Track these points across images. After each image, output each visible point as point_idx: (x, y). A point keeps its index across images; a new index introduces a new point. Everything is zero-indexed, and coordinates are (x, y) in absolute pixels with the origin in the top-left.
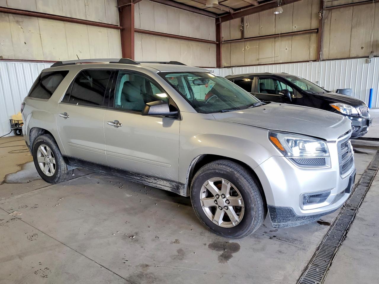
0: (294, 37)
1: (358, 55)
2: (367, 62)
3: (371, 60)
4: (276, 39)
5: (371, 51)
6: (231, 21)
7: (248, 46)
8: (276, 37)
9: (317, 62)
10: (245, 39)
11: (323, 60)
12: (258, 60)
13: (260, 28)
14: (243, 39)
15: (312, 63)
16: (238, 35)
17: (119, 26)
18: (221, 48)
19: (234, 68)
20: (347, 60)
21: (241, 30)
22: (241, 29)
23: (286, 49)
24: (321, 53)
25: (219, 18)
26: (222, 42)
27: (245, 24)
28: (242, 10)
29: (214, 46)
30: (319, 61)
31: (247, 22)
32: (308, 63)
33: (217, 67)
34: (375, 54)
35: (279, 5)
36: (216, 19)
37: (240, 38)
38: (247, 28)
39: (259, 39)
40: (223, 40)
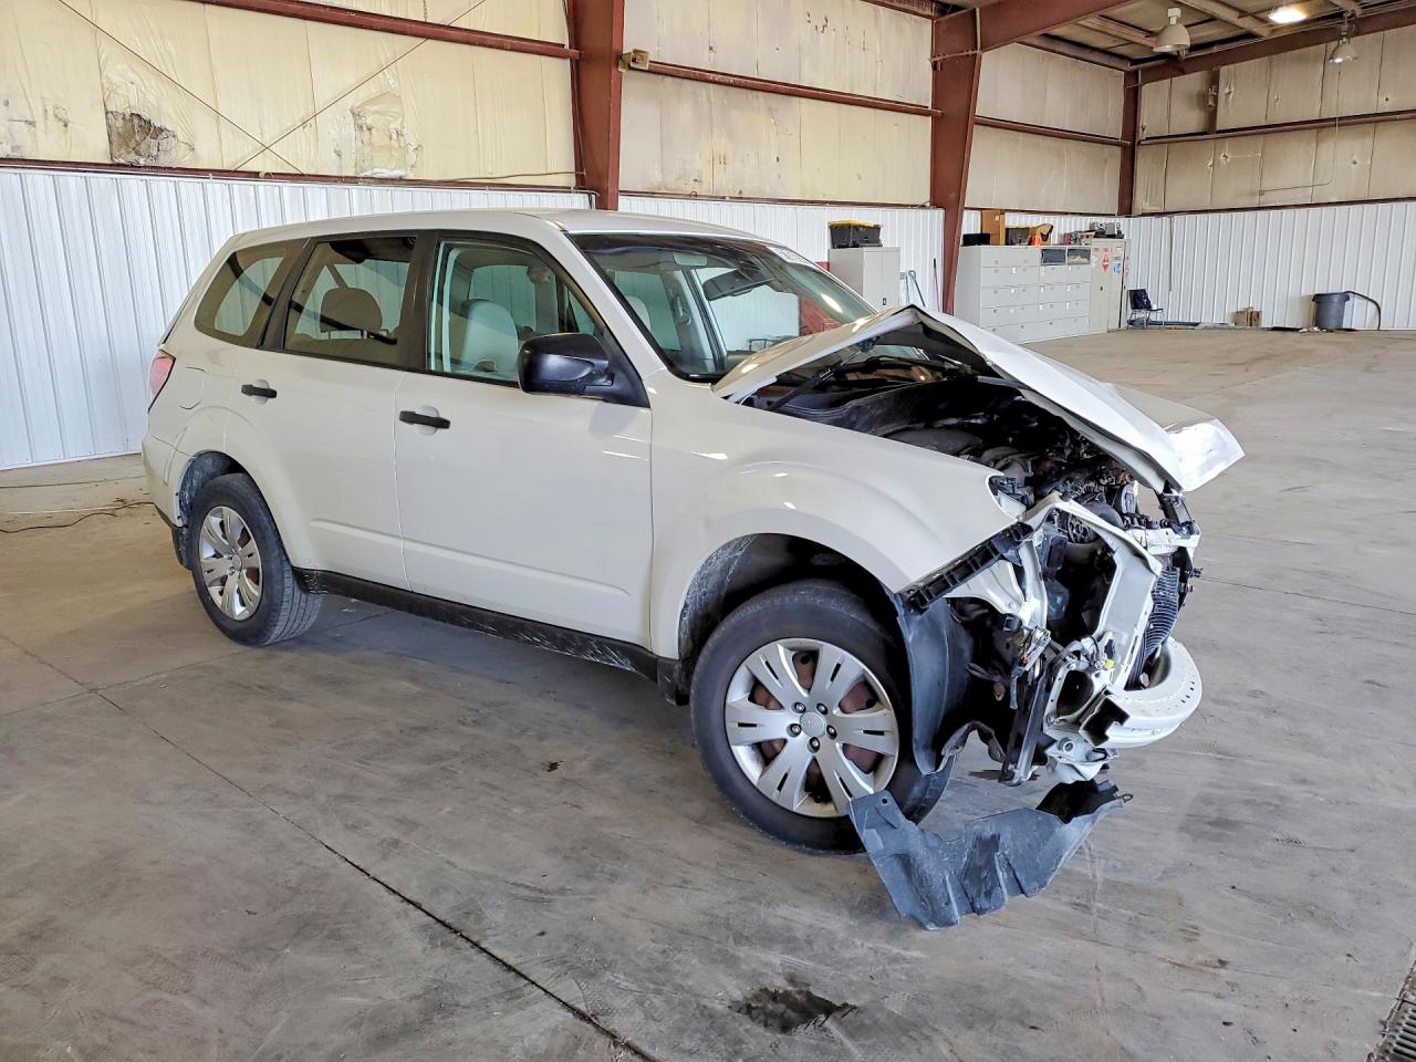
0: (1381, 126)
4: (1325, 131)
6: (1174, 79)
7: (1227, 152)
8: (1324, 127)
10: (1218, 132)
12: (1262, 193)
13: (1272, 100)
14: (1210, 130)
16: (1191, 120)
17: (930, 108)
18: (1137, 158)
19: (1176, 217)
21: (1208, 106)
22: (1210, 103)
23: (1355, 163)
25: (1136, 72)
26: (1142, 142)
27: (1223, 90)
28: (1216, 49)
29: (1117, 150)
31: (1227, 84)
33: (1120, 214)
35: (1345, 40)
36: (1128, 74)
37: (1200, 131)
38: (1227, 100)
39: (1265, 133)
40: (1146, 134)
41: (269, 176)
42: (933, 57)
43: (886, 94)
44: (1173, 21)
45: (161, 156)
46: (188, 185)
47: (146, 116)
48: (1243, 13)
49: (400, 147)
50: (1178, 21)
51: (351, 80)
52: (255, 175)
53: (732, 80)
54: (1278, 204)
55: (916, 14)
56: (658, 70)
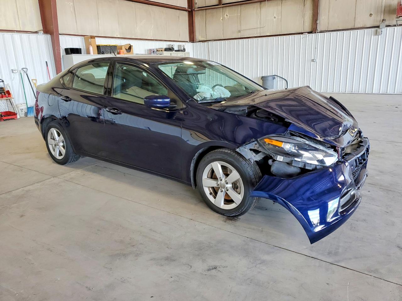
0: (284, 1)
1: (365, 25)
2: (376, 33)
3: (382, 31)
4: (262, 4)
5: (382, 19)
7: (227, 14)
8: (262, 1)
9: (313, 34)
10: (223, 4)
11: (321, 32)
14: (221, 4)
15: (307, 36)
18: (195, 17)
19: (210, 42)
20: (352, 31)
23: (275, 18)
24: (318, 22)
26: (195, 10)
29: (186, 14)
30: (316, 33)
32: (301, 35)
33: (189, 41)
34: (387, 23)
37: (217, 4)
39: (241, 4)
40: (197, 6)
54: (248, 36)
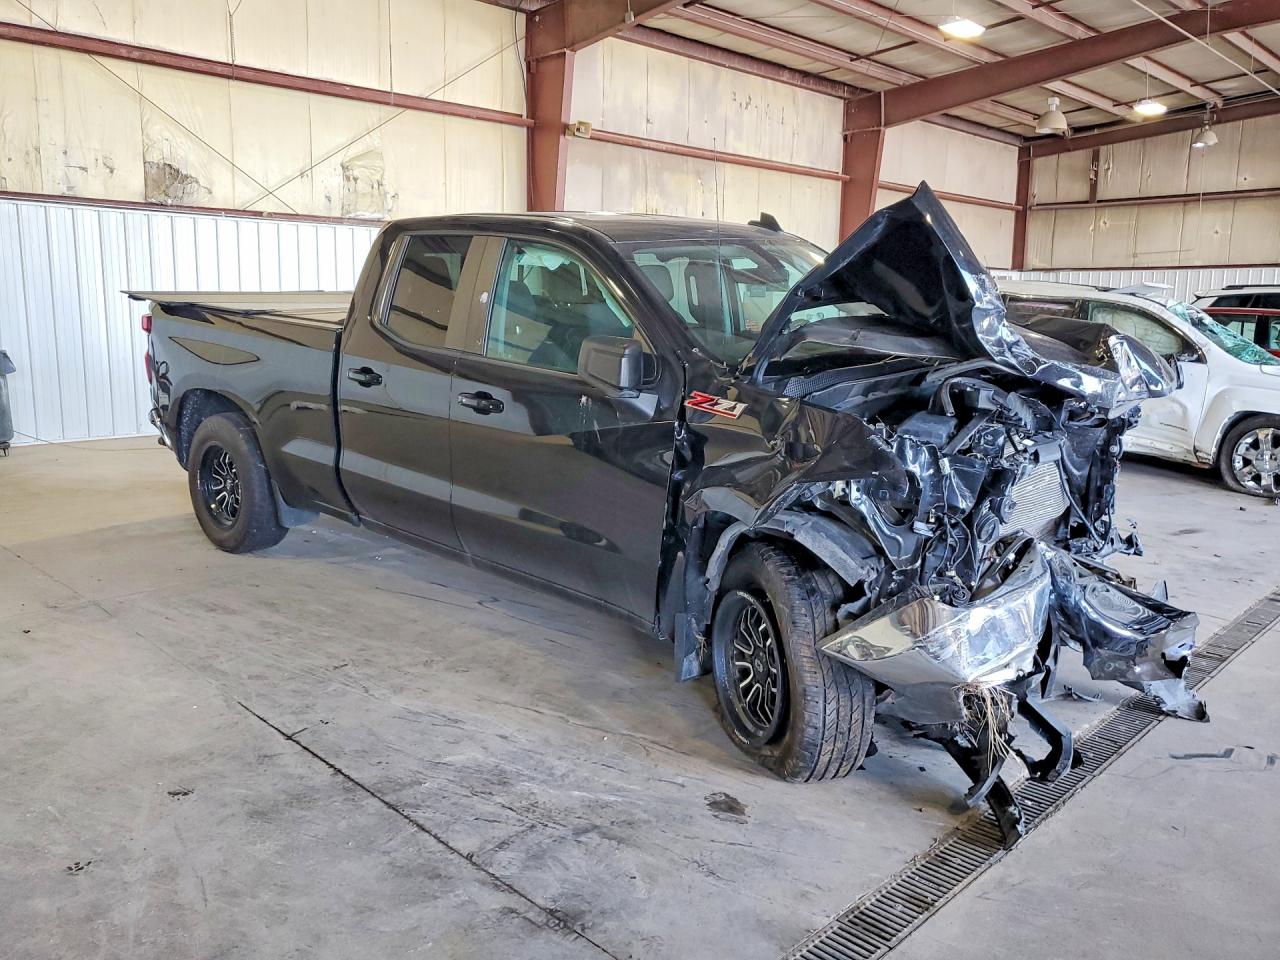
0: (1239, 203)
4: (1190, 205)
6: (1062, 155)
7: (1107, 219)
8: (1188, 201)
10: (1099, 201)
12: (1135, 255)
13: (1145, 176)
14: (1093, 201)
16: (1080, 192)
17: (840, 174)
18: (1029, 221)
19: (1061, 273)
21: (1091, 179)
22: (1090, 176)
23: (1217, 232)
25: (1028, 148)
26: (1033, 208)
27: (1103, 166)
28: (1096, 132)
29: (1012, 215)
31: (1107, 160)
33: (1013, 268)
35: (1207, 127)
36: (1020, 149)
37: (1085, 199)
38: (1106, 175)
39: (1139, 204)
40: (1036, 201)
41: (272, 216)
42: (844, 131)
43: (802, 161)
44: (1054, 108)
45: (185, 198)
46: (205, 221)
47: (175, 165)
48: (1117, 103)
49: (380, 195)
50: (1057, 107)
51: (342, 139)
52: (258, 214)
53: (664, 147)
54: (1150, 265)
55: (830, 95)
56: (601, 137)
